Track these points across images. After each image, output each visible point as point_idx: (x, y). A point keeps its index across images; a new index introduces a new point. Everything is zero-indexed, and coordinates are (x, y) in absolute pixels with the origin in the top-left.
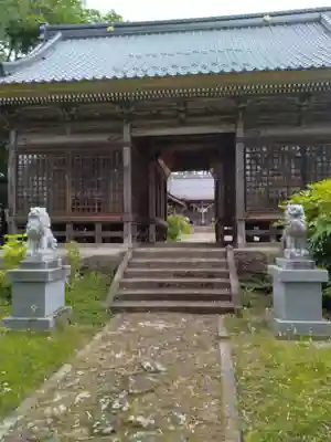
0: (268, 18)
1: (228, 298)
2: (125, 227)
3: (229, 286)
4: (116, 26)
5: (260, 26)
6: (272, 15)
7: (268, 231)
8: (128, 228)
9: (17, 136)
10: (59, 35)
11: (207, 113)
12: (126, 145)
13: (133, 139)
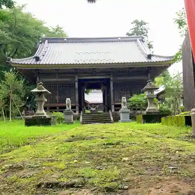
4: (67, 39)
5: (117, 41)
6: (121, 38)
8: (77, 107)
10: (47, 41)
11: (101, 72)
12: (76, 81)
13: (78, 79)
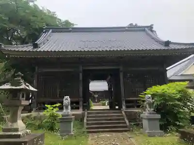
0: (127, 28)
1: (126, 127)
2: (80, 103)
3: (125, 123)
4: (72, 29)
5: (124, 31)
7: (138, 104)
8: (81, 103)
9: (38, 69)
10: (51, 31)
12: (81, 72)
